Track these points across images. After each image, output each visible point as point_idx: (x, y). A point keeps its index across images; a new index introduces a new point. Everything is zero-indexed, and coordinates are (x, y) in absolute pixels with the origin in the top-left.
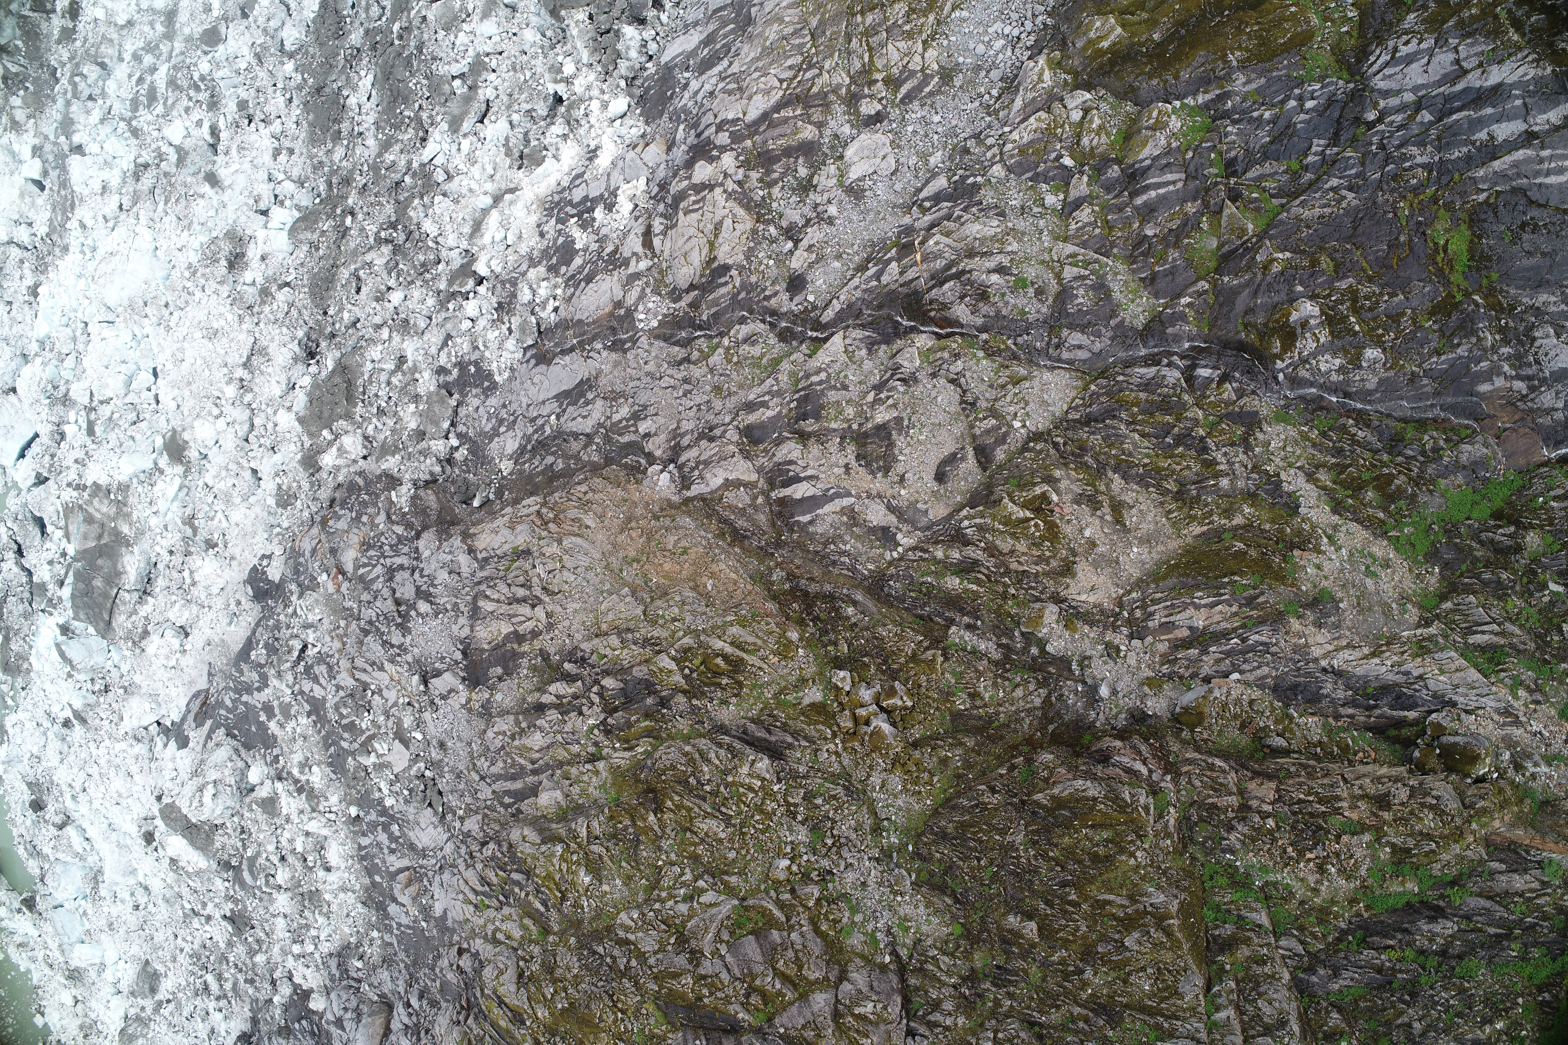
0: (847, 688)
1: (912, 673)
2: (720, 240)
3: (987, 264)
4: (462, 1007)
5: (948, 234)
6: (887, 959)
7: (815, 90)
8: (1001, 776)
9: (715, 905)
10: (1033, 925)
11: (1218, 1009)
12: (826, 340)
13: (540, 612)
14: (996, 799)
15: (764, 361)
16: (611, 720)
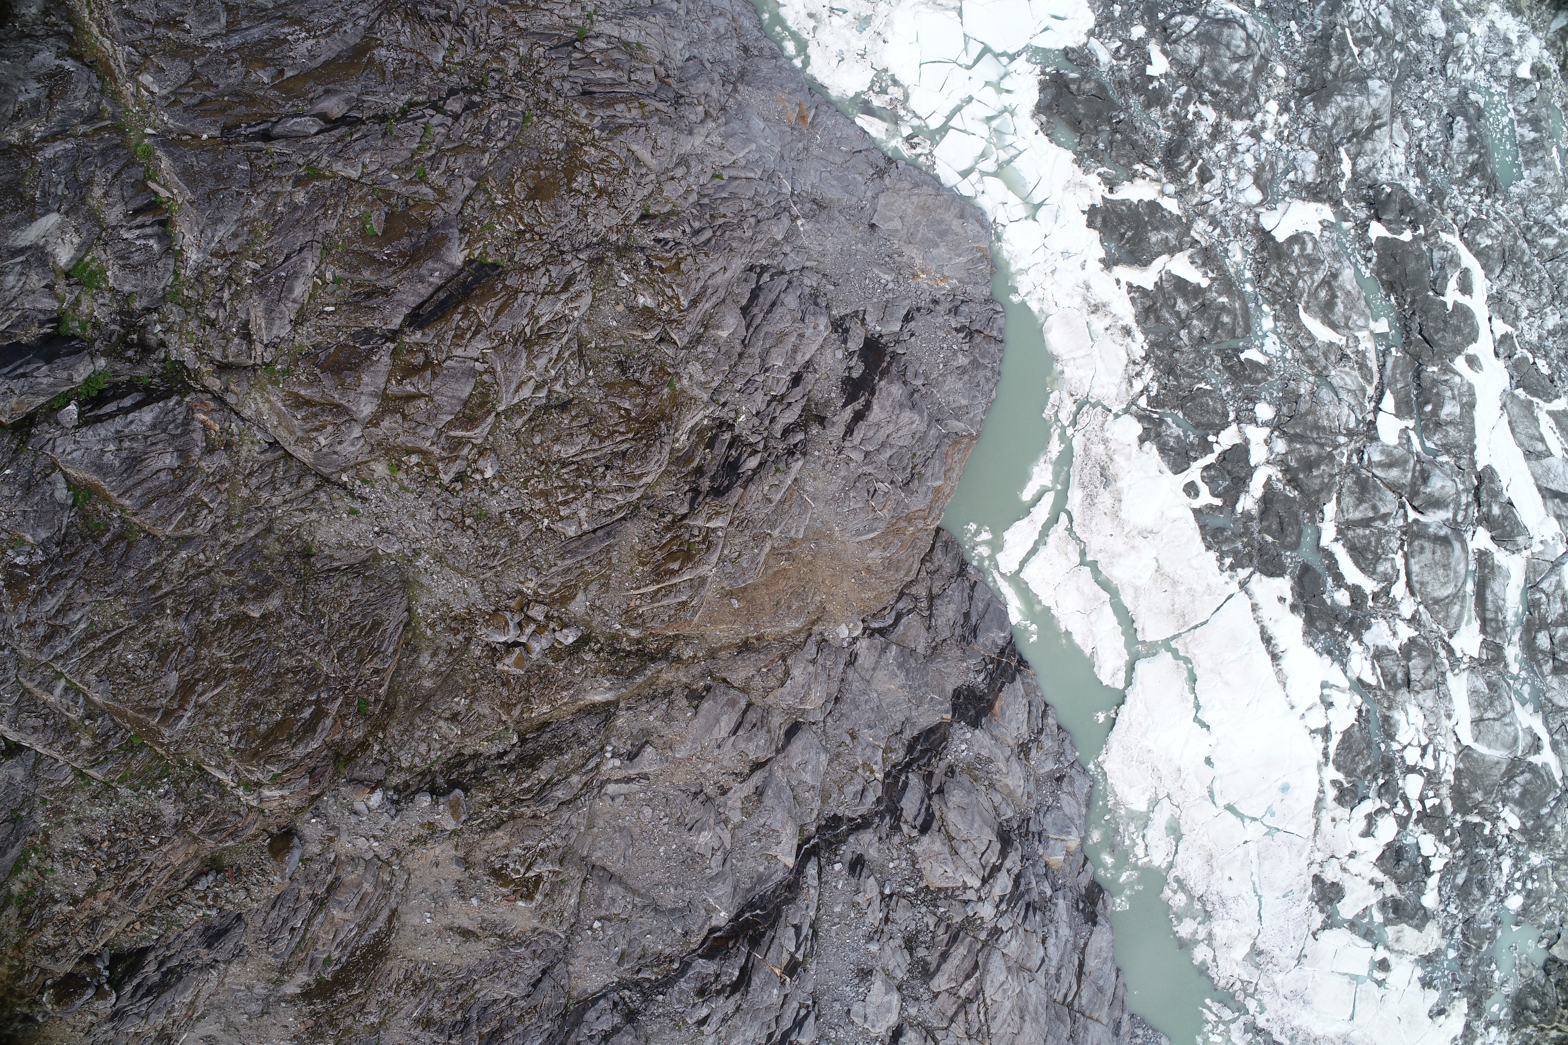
0: (557, 634)
1: (517, 689)
2: (946, 849)
3: (718, 1016)
4: (668, 76)
5: (768, 1009)
6: (345, 478)
7: (962, 1019)
8: (381, 686)
9: (516, 391)
10: (256, 615)
12: (800, 847)
13: (857, 456)
14: (369, 667)
15: (836, 790)
16: (727, 436)
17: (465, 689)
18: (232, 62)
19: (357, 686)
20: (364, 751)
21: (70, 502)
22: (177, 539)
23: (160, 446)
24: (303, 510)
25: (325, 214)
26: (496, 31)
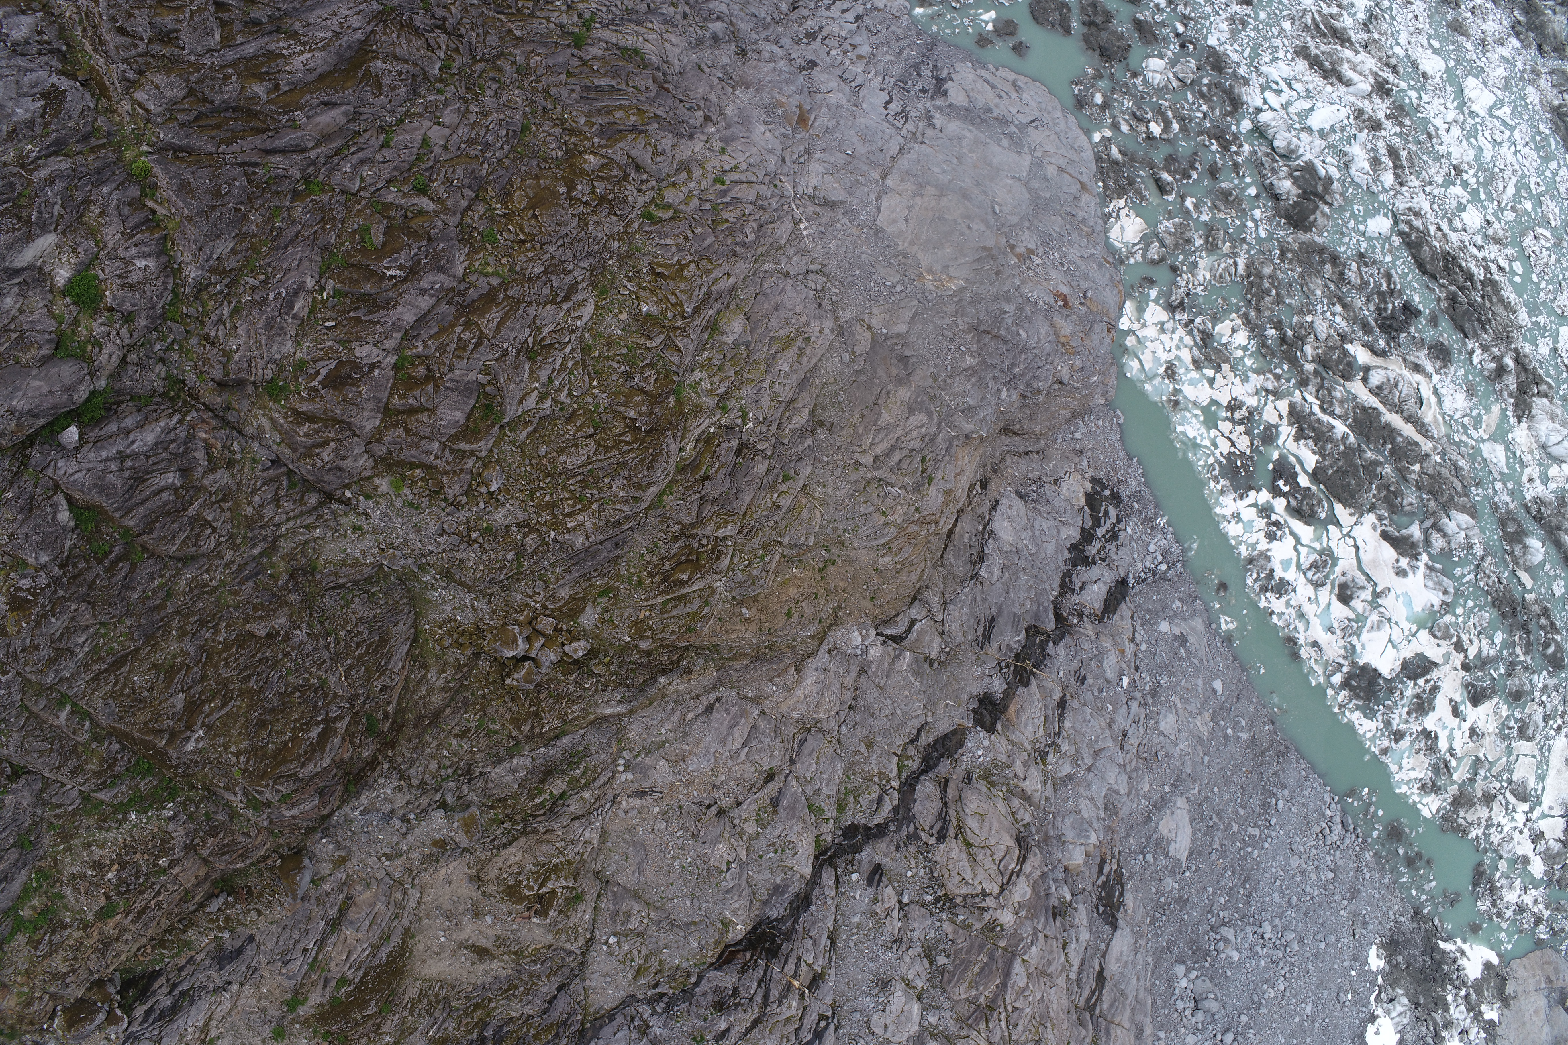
0: (566, 648)
1: (527, 704)
2: (964, 855)
3: (737, 1028)
4: (667, 82)
5: (788, 1020)
6: (348, 494)
7: (983, 1025)
8: (389, 703)
9: (520, 402)
11: (72, 713)
12: (816, 857)
13: (866, 461)
14: (377, 684)
15: (852, 799)
16: (734, 443)
17: (474, 704)
18: (226, 77)
19: (365, 703)
20: (373, 769)
21: (72, 524)
22: (179, 559)
23: (163, 465)
24: (307, 527)
25: (323, 229)
26: (492, 40)
